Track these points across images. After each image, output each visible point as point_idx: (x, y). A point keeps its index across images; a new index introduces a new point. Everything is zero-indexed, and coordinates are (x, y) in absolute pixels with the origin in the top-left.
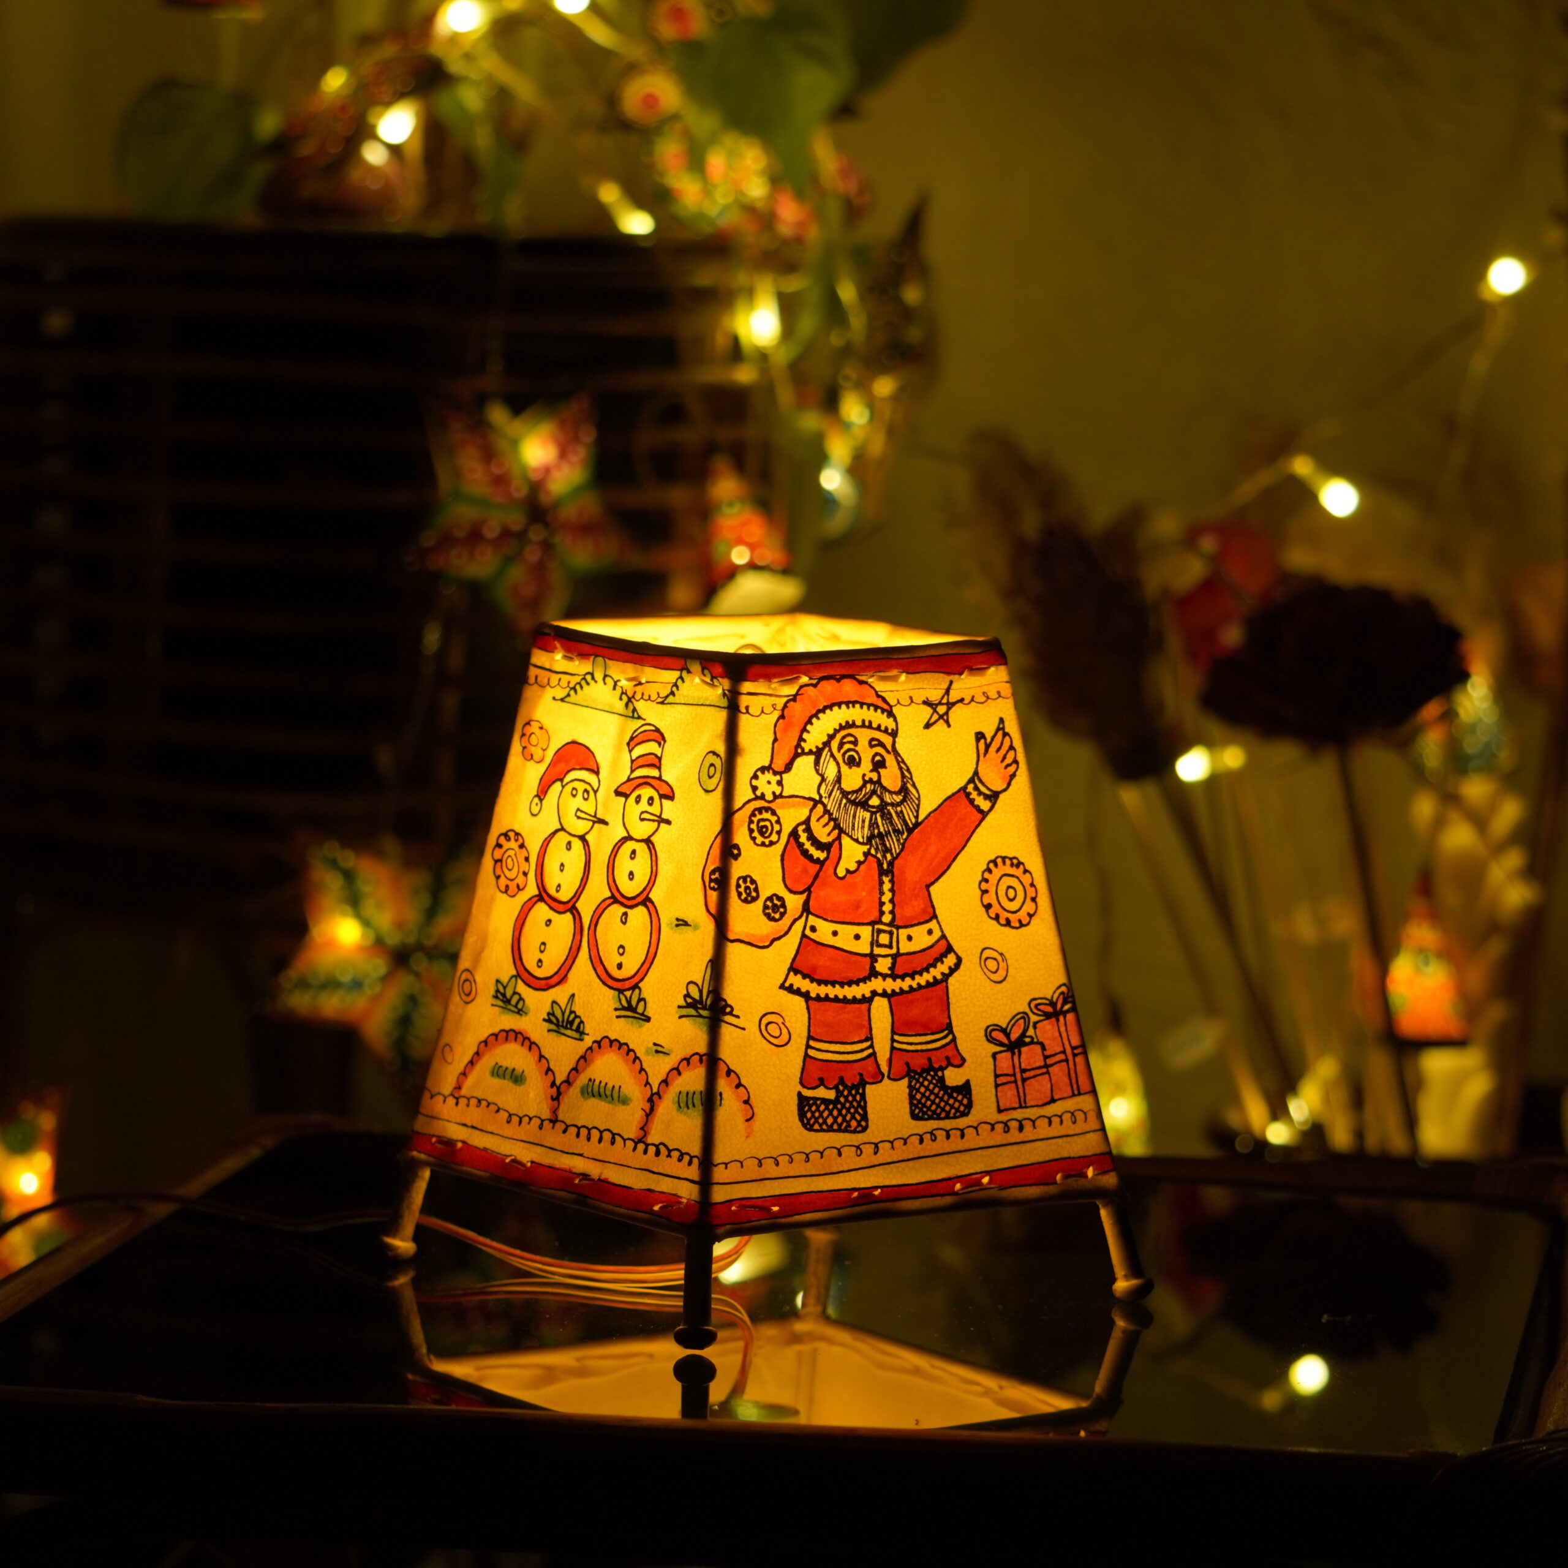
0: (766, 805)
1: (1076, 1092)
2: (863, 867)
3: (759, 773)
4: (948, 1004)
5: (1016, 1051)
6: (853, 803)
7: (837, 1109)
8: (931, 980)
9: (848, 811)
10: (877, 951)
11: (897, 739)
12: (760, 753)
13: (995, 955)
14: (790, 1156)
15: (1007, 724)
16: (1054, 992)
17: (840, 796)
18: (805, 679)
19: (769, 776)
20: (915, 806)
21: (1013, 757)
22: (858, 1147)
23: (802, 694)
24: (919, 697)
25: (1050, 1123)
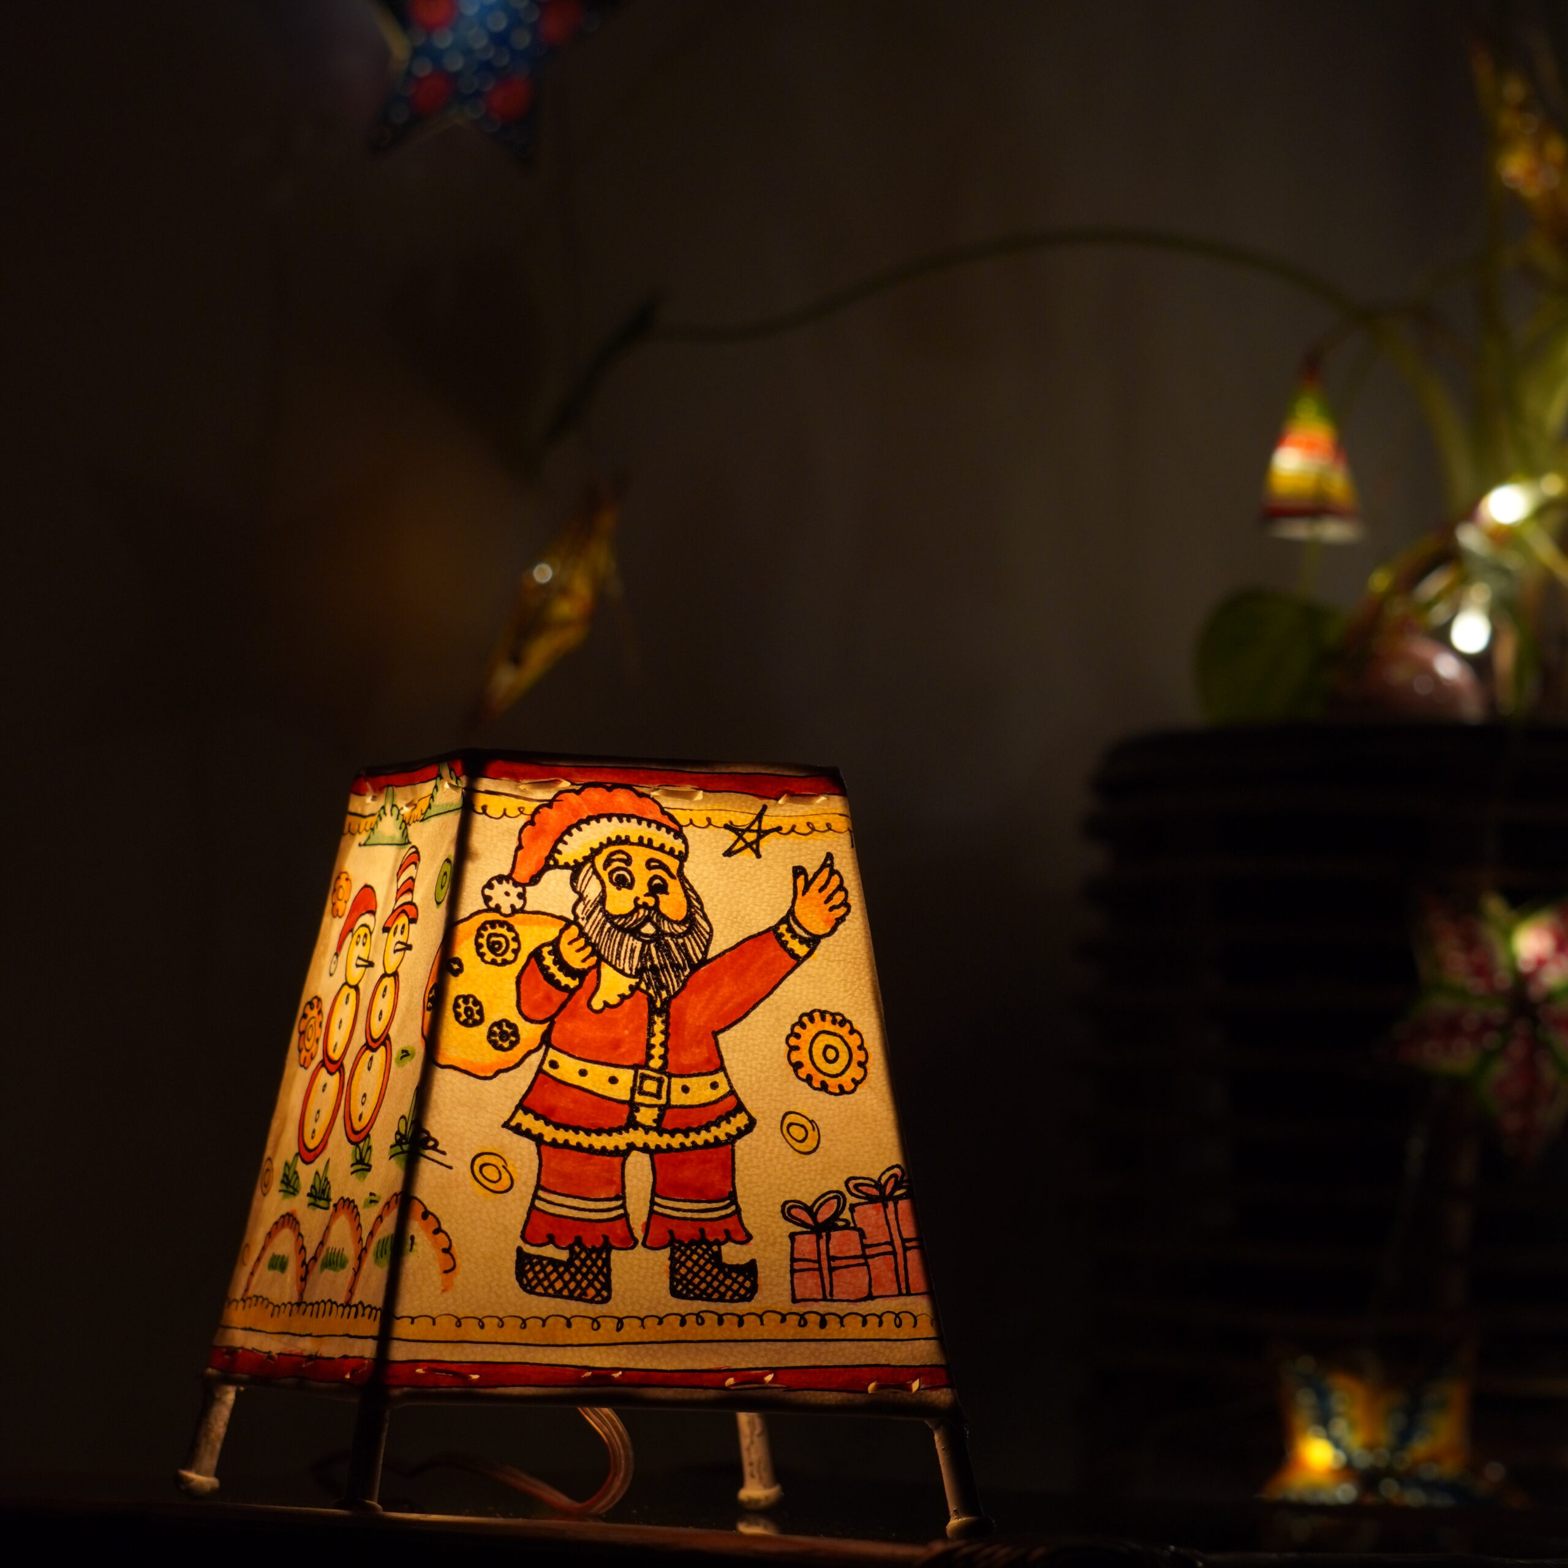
0: (502, 918)
1: (904, 1291)
2: (627, 1002)
3: (495, 882)
4: (733, 1170)
5: (824, 1234)
6: (620, 928)
7: (570, 1273)
8: (712, 1140)
9: (612, 936)
10: (639, 1099)
11: (686, 864)
12: (499, 860)
13: (803, 1121)
14: (501, 1320)
15: (836, 861)
16: (883, 1173)
17: (604, 919)
18: (565, 784)
19: (507, 886)
20: (704, 940)
21: (842, 898)
22: (595, 1320)
23: (561, 801)
24: (720, 819)
25: (864, 1323)
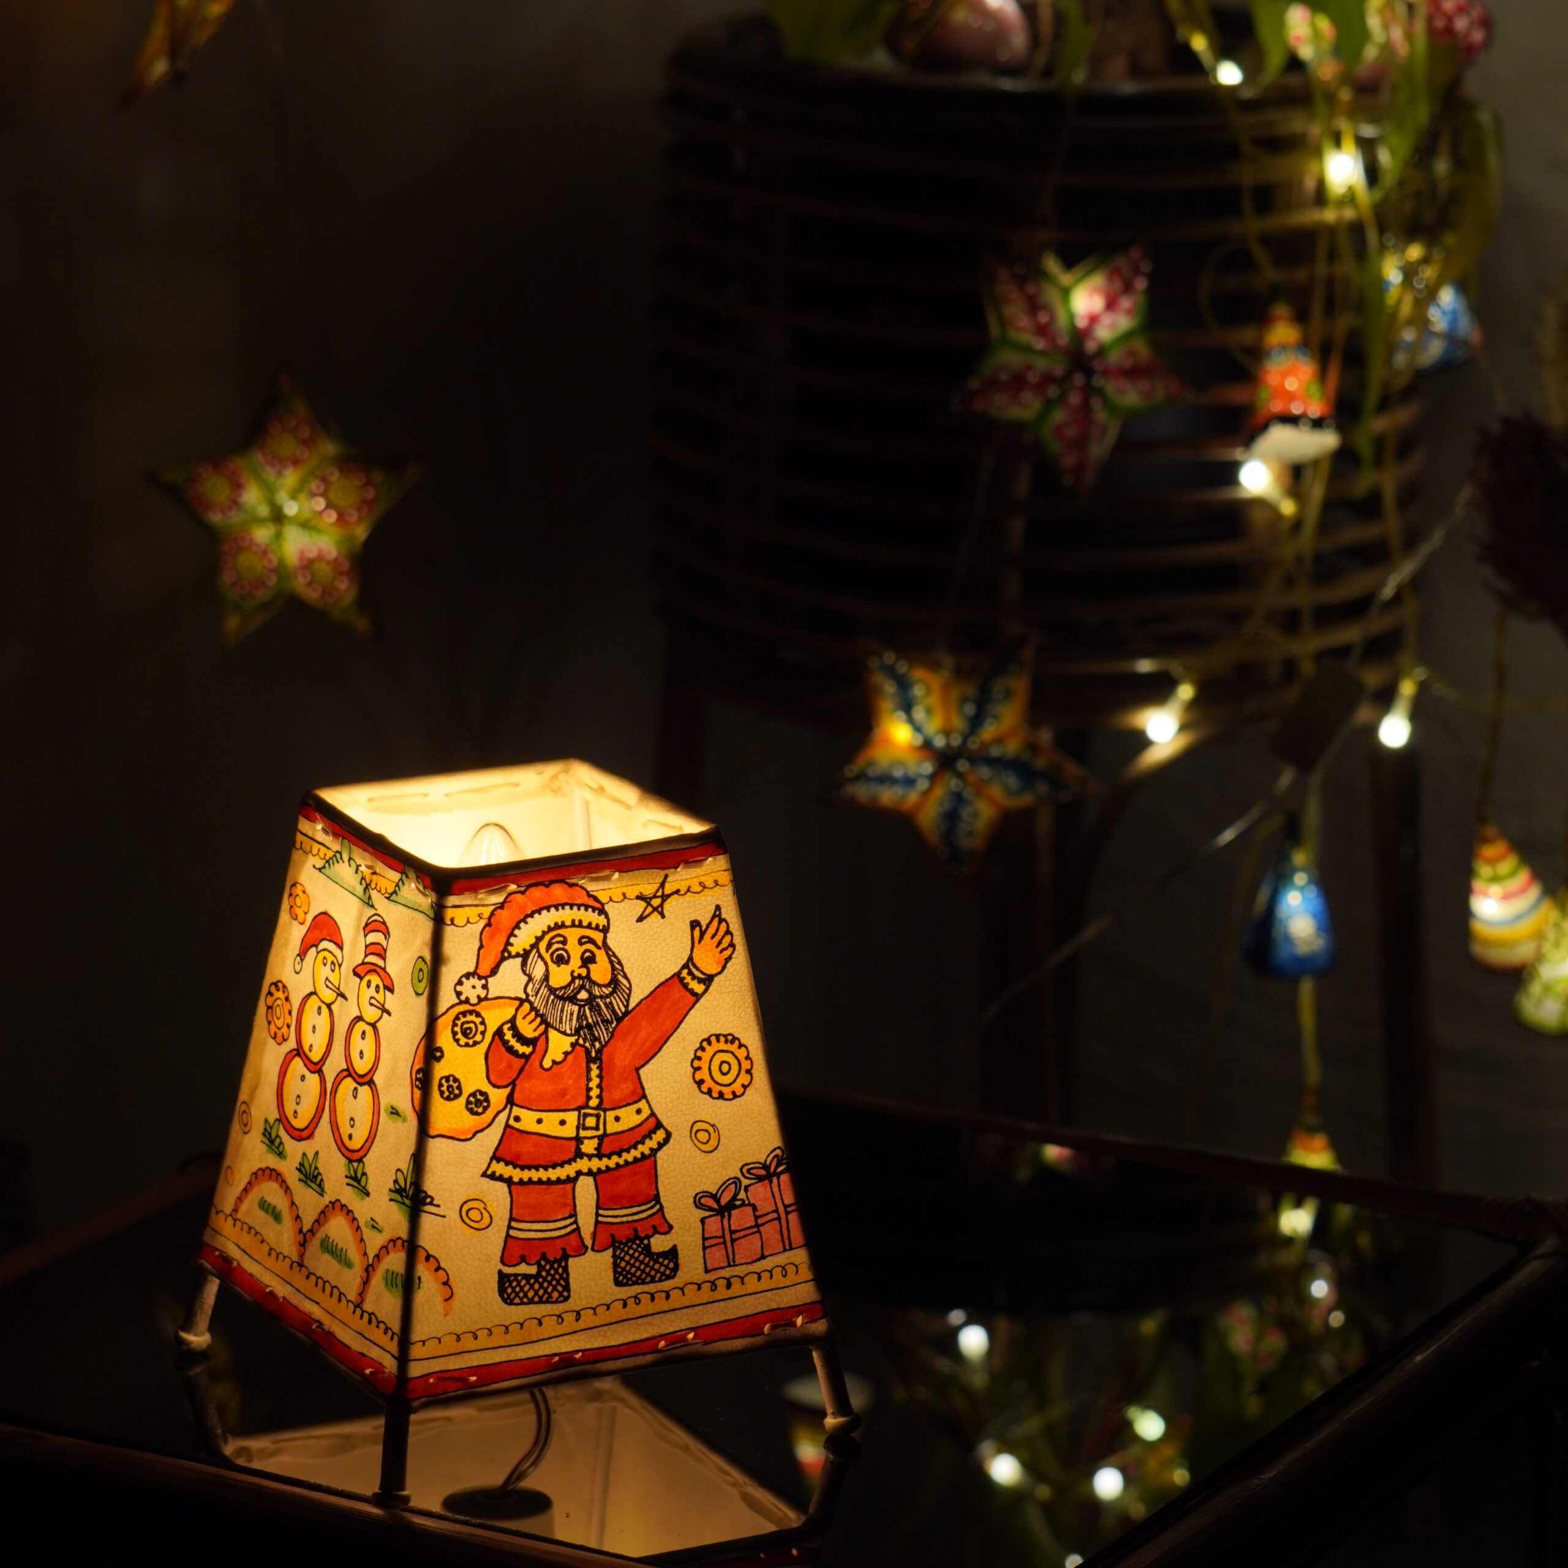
0: (471, 1008)
1: (788, 1247)
2: (570, 1057)
3: (464, 979)
4: (656, 1176)
5: (726, 1214)
6: (561, 998)
7: (539, 1283)
8: (639, 1156)
9: (555, 1006)
10: (583, 1133)
11: (608, 935)
12: (465, 960)
13: (707, 1127)
14: (489, 1330)
15: (723, 911)
16: (768, 1156)
17: (548, 993)
19: (474, 981)
20: (625, 996)
21: (729, 941)
22: (559, 1316)
23: (511, 901)
24: (633, 893)
25: (760, 1278)
